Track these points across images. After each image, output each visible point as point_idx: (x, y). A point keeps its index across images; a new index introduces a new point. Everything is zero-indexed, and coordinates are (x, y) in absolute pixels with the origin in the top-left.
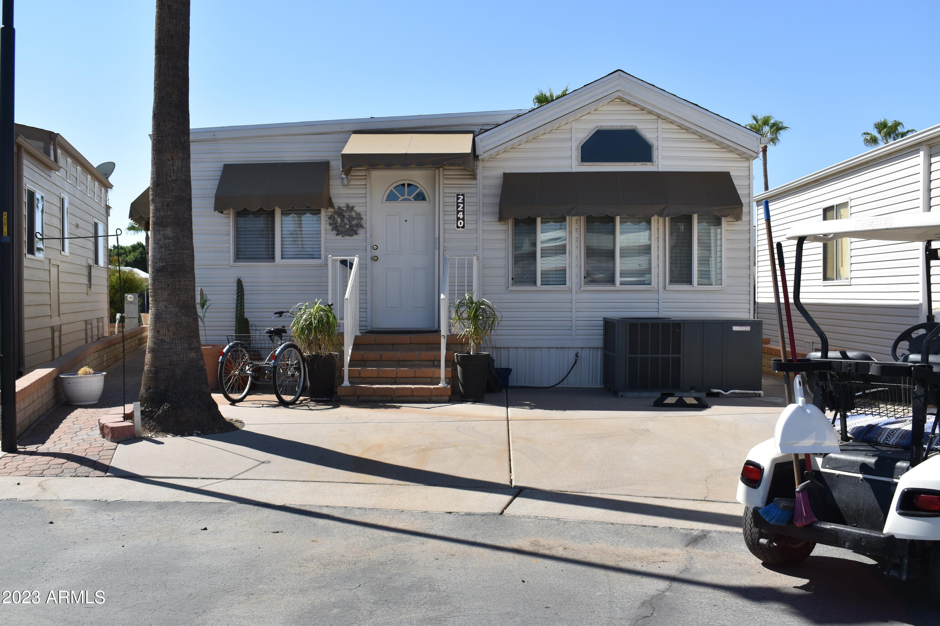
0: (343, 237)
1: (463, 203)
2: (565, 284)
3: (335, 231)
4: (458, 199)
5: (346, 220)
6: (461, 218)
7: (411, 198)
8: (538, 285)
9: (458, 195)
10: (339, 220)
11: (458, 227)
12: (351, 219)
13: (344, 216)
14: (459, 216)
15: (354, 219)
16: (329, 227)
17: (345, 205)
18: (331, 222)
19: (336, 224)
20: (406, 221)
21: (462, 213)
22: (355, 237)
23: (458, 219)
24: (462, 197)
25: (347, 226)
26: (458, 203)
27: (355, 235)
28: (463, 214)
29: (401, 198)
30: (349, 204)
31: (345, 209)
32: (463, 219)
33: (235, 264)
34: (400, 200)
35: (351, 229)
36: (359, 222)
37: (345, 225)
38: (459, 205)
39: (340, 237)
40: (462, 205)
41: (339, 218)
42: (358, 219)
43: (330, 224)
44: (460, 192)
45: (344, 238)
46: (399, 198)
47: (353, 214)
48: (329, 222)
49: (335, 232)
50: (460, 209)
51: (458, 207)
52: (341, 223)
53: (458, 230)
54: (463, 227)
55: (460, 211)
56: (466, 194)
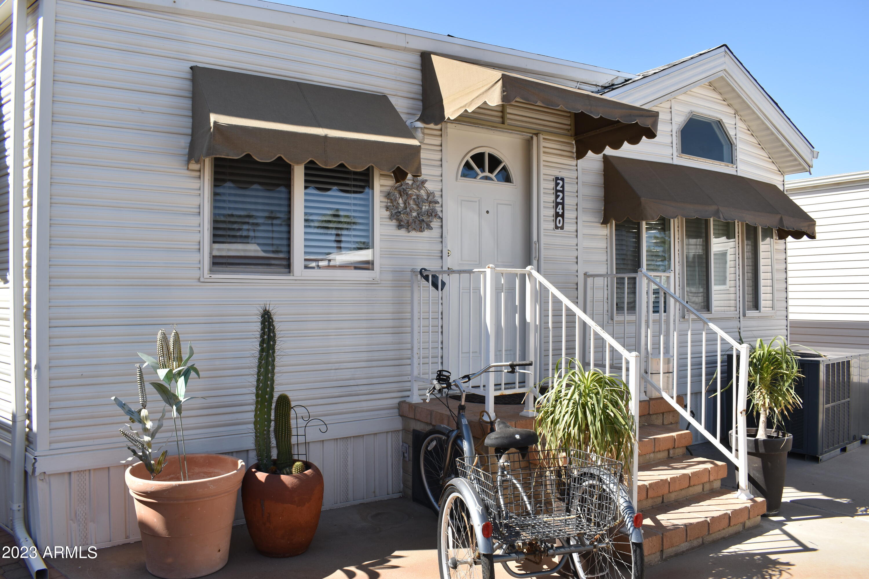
0: (409, 232)
1: (563, 192)
3: (394, 221)
4: (557, 184)
5: (411, 202)
6: (560, 213)
7: (493, 176)
9: (557, 179)
10: (401, 201)
11: (557, 227)
12: (418, 201)
13: (409, 196)
14: (558, 210)
15: (425, 203)
16: (387, 214)
18: (389, 204)
19: (397, 208)
20: (488, 212)
21: (561, 206)
22: (426, 233)
23: (557, 215)
24: (561, 182)
25: (414, 214)
26: (557, 191)
27: (426, 230)
28: (563, 208)
29: (482, 175)
32: (562, 216)
33: (213, 276)
34: (479, 177)
35: (421, 218)
36: (432, 208)
37: (411, 211)
38: (558, 194)
39: (403, 232)
40: (561, 194)
41: (401, 199)
42: (430, 202)
43: (387, 208)
44: (560, 175)
45: (409, 234)
46: (477, 175)
47: (423, 192)
48: (385, 204)
49: (394, 223)
50: (559, 200)
51: (557, 197)
52: (406, 208)
53: (557, 232)
54: (562, 228)
55: (560, 203)
56: (565, 179)
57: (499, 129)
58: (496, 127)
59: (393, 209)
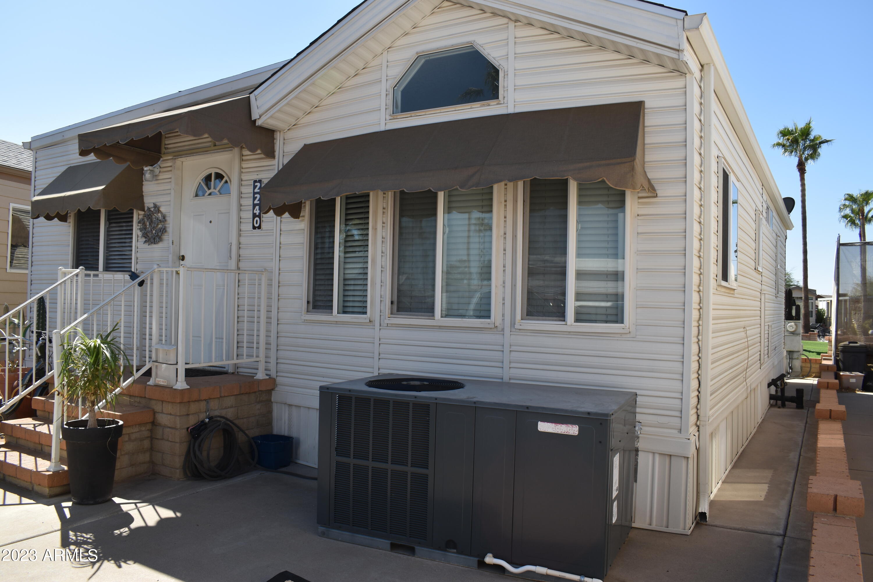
1: (260, 193)
2: (365, 313)
3: (144, 238)
4: (255, 187)
5: (153, 223)
6: (257, 214)
7: (217, 191)
8: (334, 314)
9: (255, 182)
10: (148, 224)
11: (254, 228)
12: (157, 222)
13: (152, 219)
14: (255, 212)
15: (160, 223)
16: (140, 234)
17: (152, 205)
18: (142, 227)
19: (145, 229)
20: (211, 222)
21: (258, 207)
22: (160, 245)
23: (255, 216)
24: (259, 185)
25: (154, 232)
26: (255, 193)
27: (159, 242)
28: (260, 209)
29: (209, 192)
30: (157, 204)
31: (152, 209)
32: (259, 216)
34: (207, 194)
35: (158, 234)
36: (164, 225)
37: (152, 230)
38: (256, 196)
39: (147, 245)
40: (259, 196)
41: (148, 222)
42: (163, 222)
44: (257, 177)
45: (150, 246)
46: (206, 192)
47: (160, 216)
48: (140, 227)
50: (256, 202)
51: (254, 199)
52: (149, 228)
53: (255, 232)
54: (259, 227)
55: (257, 205)
56: (263, 180)
57: (209, 152)
58: (208, 151)
59: (142, 230)
